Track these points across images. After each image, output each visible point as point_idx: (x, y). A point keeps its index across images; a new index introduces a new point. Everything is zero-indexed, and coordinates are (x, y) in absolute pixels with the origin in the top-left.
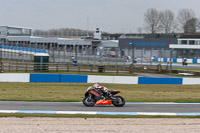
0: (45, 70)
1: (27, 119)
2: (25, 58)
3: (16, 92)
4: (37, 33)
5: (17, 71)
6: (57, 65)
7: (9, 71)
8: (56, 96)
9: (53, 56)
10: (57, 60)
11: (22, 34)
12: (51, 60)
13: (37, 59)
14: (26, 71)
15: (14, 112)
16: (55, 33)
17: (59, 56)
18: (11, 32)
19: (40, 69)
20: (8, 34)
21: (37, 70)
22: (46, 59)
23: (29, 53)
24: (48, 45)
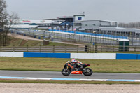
0: (127, 51)
1: (114, 85)
2: (112, 43)
3: (106, 66)
4: (121, 25)
5: (107, 52)
6: (135, 48)
7: (102, 52)
8: (135, 69)
9: (132, 41)
10: (135, 44)
11: (110, 26)
12: (131, 44)
13: (121, 43)
14: (114, 52)
15: (105, 80)
16: (133, 25)
17: (136, 42)
18: (102, 24)
19: (123, 50)
20: (101, 26)
21: (121, 51)
22: (127, 43)
23: (115, 39)
24: (129, 34)
